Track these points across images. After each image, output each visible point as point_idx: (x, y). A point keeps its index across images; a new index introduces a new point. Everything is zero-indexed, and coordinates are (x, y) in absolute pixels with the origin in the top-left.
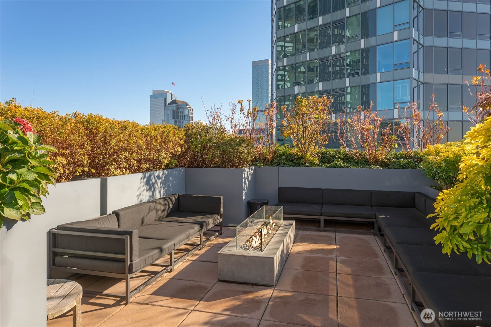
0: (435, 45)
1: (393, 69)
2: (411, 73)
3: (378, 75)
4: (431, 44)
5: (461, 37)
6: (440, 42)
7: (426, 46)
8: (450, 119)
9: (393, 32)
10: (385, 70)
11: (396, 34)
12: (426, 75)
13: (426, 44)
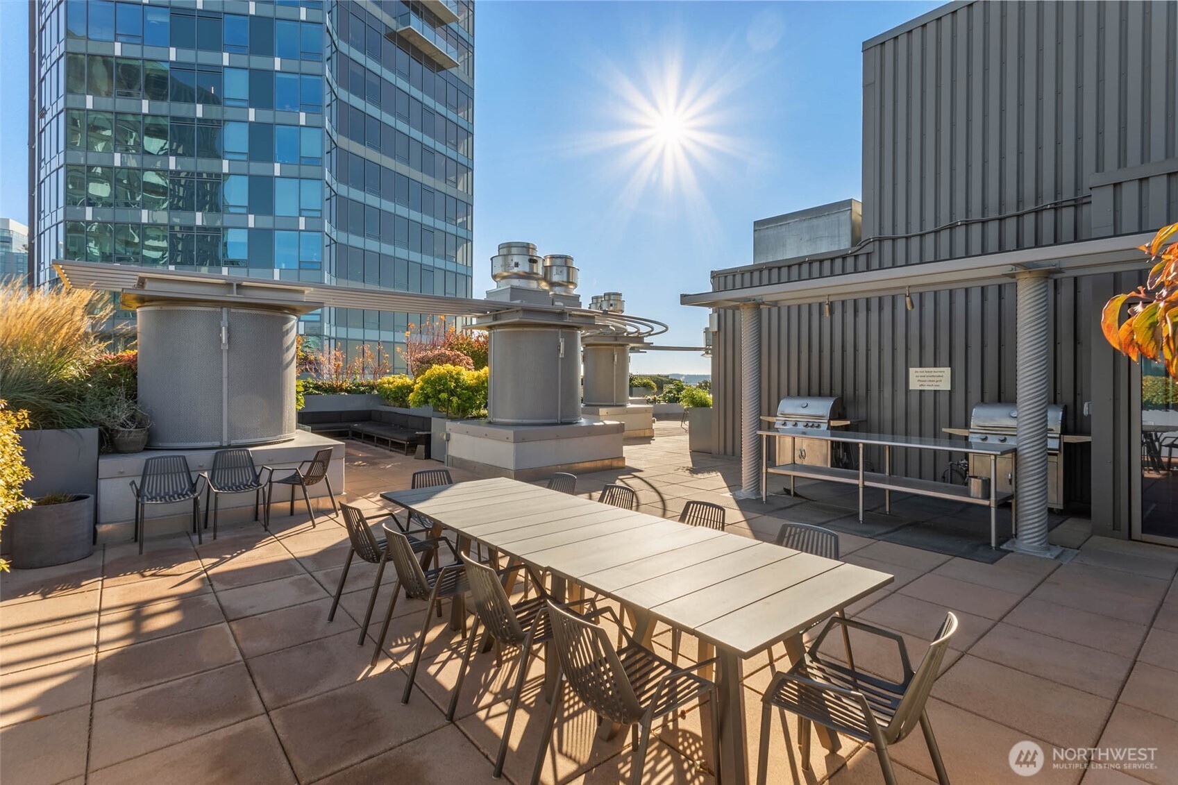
0: (350, 244)
1: (297, 268)
2: (322, 276)
3: (277, 272)
4: (345, 242)
5: (379, 239)
6: (356, 241)
7: (340, 244)
8: (366, 338)
9: (298, 217)
10: (285, 266)
11: (302, 220)
12: (339, 280)
13: (339, 241)
